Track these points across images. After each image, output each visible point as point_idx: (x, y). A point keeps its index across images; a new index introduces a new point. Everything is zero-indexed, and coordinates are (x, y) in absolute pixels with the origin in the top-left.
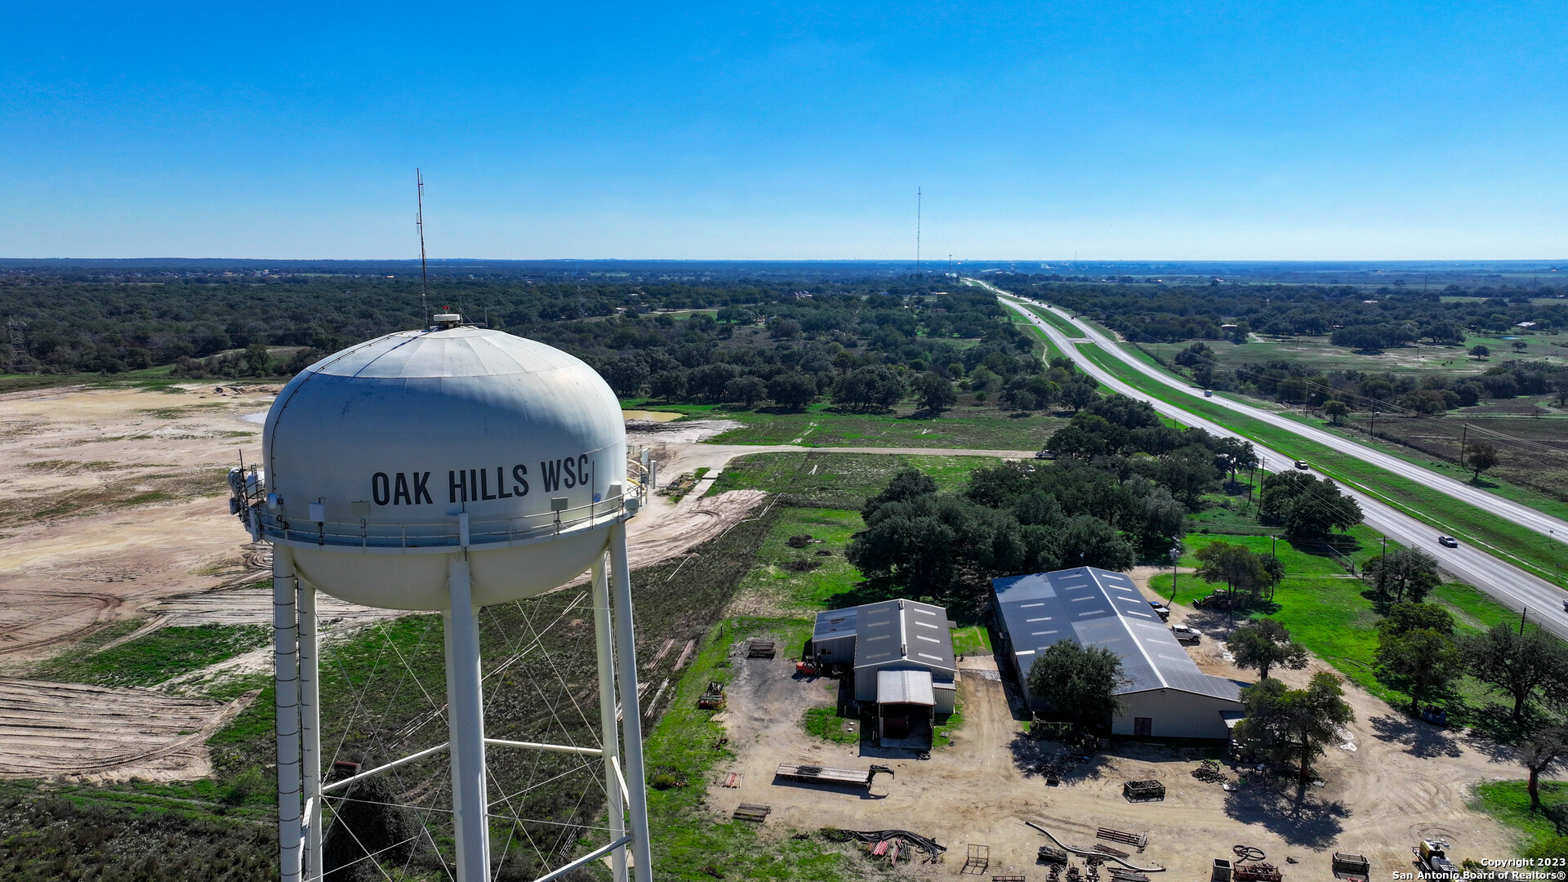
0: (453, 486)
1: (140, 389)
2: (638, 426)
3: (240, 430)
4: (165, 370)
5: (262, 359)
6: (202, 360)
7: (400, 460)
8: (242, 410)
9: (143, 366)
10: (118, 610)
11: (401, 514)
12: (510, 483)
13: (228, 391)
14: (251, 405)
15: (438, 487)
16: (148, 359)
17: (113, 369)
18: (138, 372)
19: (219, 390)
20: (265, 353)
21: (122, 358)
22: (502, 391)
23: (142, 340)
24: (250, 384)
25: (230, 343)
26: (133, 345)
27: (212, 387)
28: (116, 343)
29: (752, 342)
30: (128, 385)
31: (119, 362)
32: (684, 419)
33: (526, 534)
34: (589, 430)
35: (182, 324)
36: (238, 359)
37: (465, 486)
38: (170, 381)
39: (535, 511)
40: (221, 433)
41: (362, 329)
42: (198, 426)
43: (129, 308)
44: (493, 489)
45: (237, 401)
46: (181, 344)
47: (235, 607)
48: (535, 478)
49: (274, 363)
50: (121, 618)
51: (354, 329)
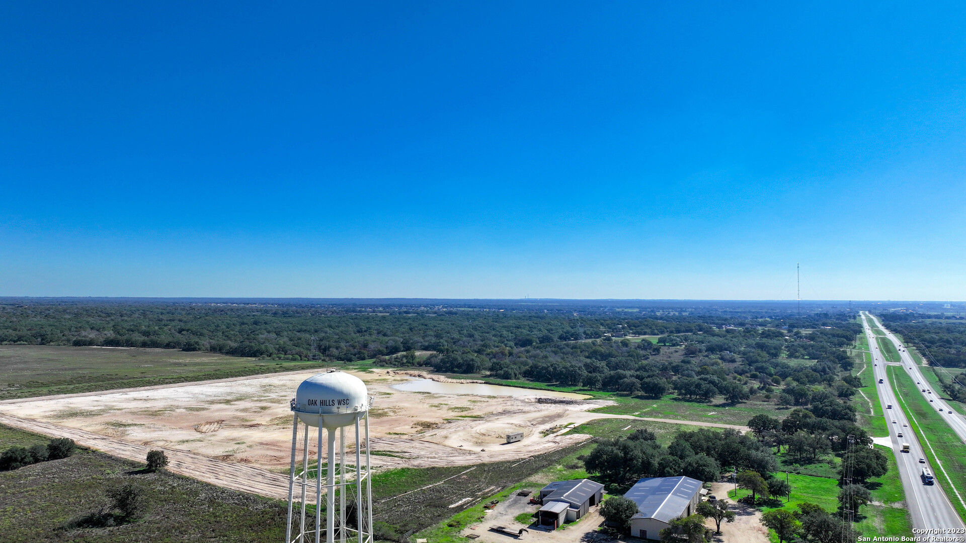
0: (321, 403)
1: (356, 370)
2: (565, 401)
3: (388, 392)
4: (371, 361)
5: (412, 357)
6: (387, 357)
7: (313, 397)
8: (394, 382)
9: (363, 359)
10: (313, 456)
11: (313, 407)
12: (331, 403)
13: (392, 373)
14: (398, 380)
15: (318, 402)
16: (366, 356)
17: (350, 360)
18: (361, 362)
19: (388, 372)
20: (414, 355)
21: (355, 355)
22: (332, 386)
23: (365, 346)
24: (402, 370)
25: (402, 349)
26: (360, 349)
27: (385, 371)
28: (354, 347)
29: (670, 357)
30: (353, 368)
31: (353, 356)
32: (590, 399)
33: (333, 413)
34: (349, 394)
35: (386, 339)
36: (404, 356)
37: (323, 403)
38: (370, 367)
39: (334, 409)
40: (380, 393)
41: (466, 343)
42: (372, 389)
43: (366, 329)
44: (328, 404)
45: (393, 378)
46: (381, 349)
47: (350, 459)
48: (336, 403)
49: (417, 360)
50: (314, 459)
51: (462, 343)
